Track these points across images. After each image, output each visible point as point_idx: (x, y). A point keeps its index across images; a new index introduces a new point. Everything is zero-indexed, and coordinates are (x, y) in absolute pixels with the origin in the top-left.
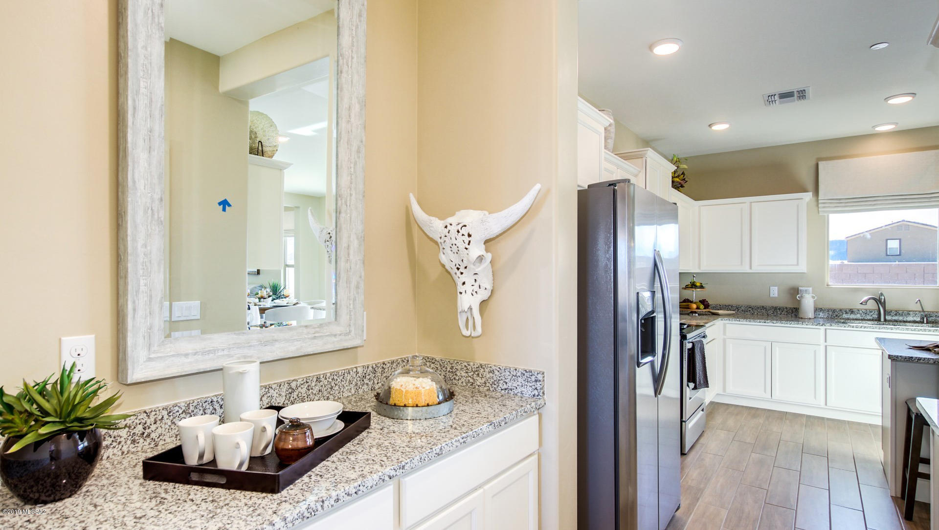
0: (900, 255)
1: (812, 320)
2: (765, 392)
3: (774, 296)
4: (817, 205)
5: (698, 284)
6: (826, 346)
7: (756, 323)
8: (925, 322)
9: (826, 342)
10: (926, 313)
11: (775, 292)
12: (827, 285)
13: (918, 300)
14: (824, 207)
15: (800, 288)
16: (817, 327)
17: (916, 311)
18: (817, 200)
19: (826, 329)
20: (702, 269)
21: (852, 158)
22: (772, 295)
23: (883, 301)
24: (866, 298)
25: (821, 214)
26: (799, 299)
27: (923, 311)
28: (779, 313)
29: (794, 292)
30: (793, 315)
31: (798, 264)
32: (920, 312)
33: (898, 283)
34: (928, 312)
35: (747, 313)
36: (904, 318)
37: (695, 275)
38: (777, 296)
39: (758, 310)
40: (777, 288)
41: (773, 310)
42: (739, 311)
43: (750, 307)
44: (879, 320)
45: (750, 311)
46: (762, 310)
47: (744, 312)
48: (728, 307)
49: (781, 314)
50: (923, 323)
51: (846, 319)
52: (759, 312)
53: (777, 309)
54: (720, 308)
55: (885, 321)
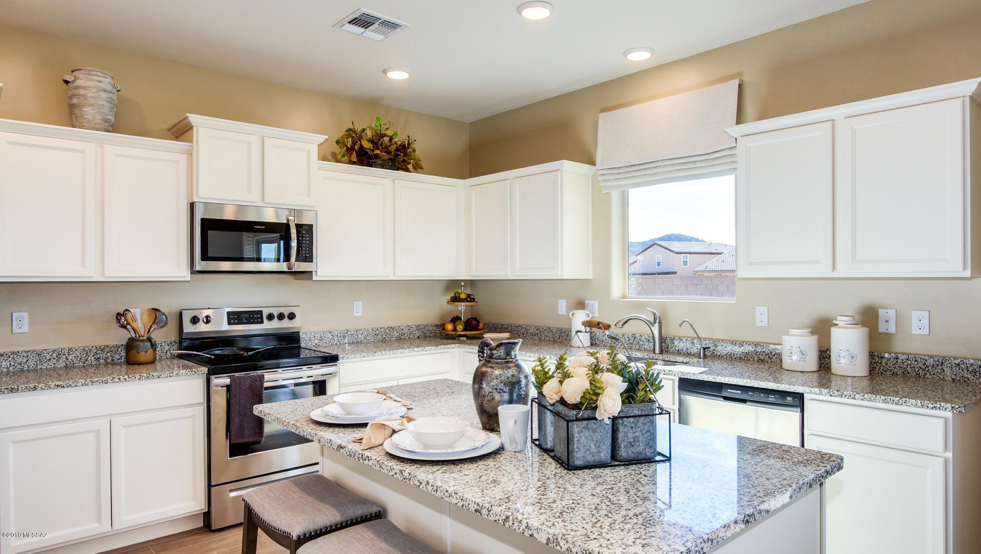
5: (463, 296)
8: (702, 357)
11: (563, 307)
14: (604, 181)
15: (586, 302)
21: (632, 105)
22: (560, 313)
24: (623, 318)
25: (604, 191)
26: (571, 318)
27: (699, 338)
28: (564, 337)
35: (535, 337)
36: (687, 349)
37: (463, 284)
38: (565, 314)
39: (546, 334)
40: (565, 300)
41: (559, 333)
42: (528, 334)
43: (538, 329)
44: (654, 351)
45: (538, 334)
46: (548, 333)
47: (532, 336)
48: (518, 329)
49: (566, 340)
50: (699, 357)
51: (629, 349)
52: (546, 337)
53: (563, 332)
54: (511, 330)
55: (661, 352)
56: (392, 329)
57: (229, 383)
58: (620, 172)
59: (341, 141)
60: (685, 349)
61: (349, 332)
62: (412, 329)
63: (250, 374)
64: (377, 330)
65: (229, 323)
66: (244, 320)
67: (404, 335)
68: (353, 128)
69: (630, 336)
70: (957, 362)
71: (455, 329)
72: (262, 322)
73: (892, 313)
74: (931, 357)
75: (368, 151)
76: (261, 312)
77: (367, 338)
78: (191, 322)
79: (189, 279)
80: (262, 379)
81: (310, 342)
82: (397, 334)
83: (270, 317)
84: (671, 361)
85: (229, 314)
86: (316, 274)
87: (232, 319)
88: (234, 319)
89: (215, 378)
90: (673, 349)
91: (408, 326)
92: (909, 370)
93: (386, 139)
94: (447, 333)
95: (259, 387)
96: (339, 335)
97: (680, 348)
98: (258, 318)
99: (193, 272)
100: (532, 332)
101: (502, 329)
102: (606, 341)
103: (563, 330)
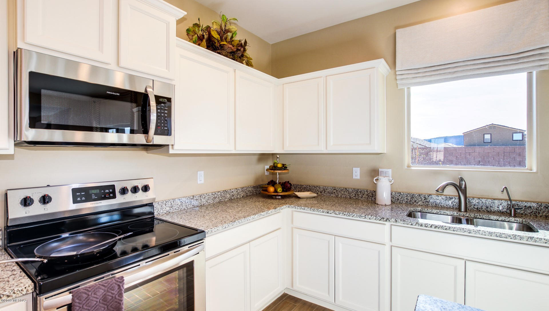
0: (491, 142)
2: (329, 294)
4: (395, 78)
5: (279, 166)
6: (391, 247)
8: (513, 216)
9: (391, 241)
10: (514, 202)
11: (357, 174)
12: (407, 167)
13: (504, 187)
14: (402, 79)
15: (380, 170)
17: (501, 200)
18: (395, 71)
19: (391, 225)
20: (285, 149)
21: (429, 21)
22: (354, 177)
23: (463, 186)
24: (441, 184)
25: (400, 87)
26: (375, 182)
27: (510, 200)
28: (360, 196)
29: (374, 173)
31: (370, 143)
32: (506, 200)
34: (515, 201)
35: (332, 195)
36: (487, 208)
37: (278, 156)
38: (359, 178)
39: (342, 193)
40: (359, 168)
41: (355, 192)
42: (326, 192)
43: (335, 189)
44: (460, 210)
45: (335, 193)
46: (345, 192)
47: (330, 194)
48: (317, 188)
49: (362, 198)
50: (510, 215)
51: (425, 206)
52: (343, 195)
53: (359, 192)
54: (310, 189)
55: (466, 211)
56: (225, 191)
57: (70, 302)
58: (418, 72)
59: (192, 30)
60: (484, 208)
61: (194, 198)
62: (239, 191)
63: (103, 278)
64: (215, 194)
65: (75, 201)
66: (94, 197)
67: (233, 196)
68: (199, 23)
69: (426, 196)
71: (276, 191)
72: (114, 197)
75: (216, 41)
76: (113, 187)
77: (208, 201)
78: (21, 203)
79: (12, 152)
80: (121, 285)
81: (162, 210)
82: (229, 196)
83: (124, 191)
85: (75, 191)
86: (173, 148)
87: (79, 196)
88: (81, 196)
89: (46, 298)
90: (472, 207)
91: (237, 189)
93: (230, 34)
94: (270, 194)
95: (117, 296)
96: (186, 201)
97: (479, 207)
98: (110, 193)
99: (18, 144)
100: (330, 191)
101: (301, 188)
102: (402, 199)
103: (359, 190)
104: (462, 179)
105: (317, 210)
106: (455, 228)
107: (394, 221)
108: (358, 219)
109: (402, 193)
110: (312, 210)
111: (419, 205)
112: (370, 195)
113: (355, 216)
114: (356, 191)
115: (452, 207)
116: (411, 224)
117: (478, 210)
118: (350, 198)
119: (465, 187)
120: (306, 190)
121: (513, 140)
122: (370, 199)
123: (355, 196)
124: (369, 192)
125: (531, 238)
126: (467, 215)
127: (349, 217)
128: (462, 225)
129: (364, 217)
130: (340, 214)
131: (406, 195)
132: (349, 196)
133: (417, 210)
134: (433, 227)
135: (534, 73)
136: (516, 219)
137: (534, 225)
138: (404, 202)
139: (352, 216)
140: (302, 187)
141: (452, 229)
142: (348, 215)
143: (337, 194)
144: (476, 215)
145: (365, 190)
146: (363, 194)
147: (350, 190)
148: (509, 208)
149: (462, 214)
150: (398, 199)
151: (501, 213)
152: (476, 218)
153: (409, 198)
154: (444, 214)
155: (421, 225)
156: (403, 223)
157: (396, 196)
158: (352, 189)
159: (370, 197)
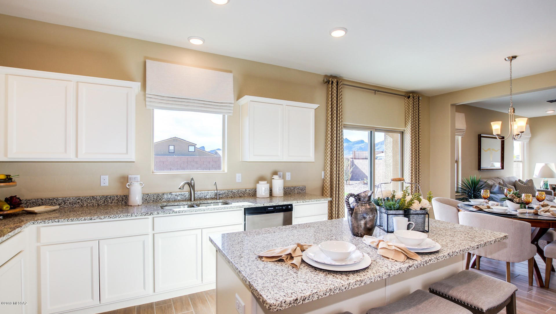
0: (174, 153)
1: (140, 207)
2: (93, 298)
3: (104, 185)
4: (145, 100)
6: (154, 234)
7: (80, 222)
9: (153, 230)
10: (218, 191)
11: (105, 181)
12: (152, 173)
14: (150, 102)
15: (129, 176)
16: (145, 217)
17: (212, 191)
18: (145, 95)
19: (154, 217)
20: (9, 156)
23: (193, 184)
24: (182, 184)
26: (128, 187)
28: (110, 202)
29: (124, 180)
30: (123, 202)
31: (127, 153)
32: (215, 190)
33: (200, 169)
35: (75, 205)
36: (205, 196)
38: (108, 185)
39: (88, 201)
40: (108, 176)
41: (104, 199)
42: (66, 203)
43: (79, 199)
44: (191, 200)
45: (79, 202)
46: (92, 200)
47: (72, 204)
48: (53, 201)
49: (112, 203)
50: (217, 199)
51: (168, 201)
52: (89, 203)
53: (108, 198)
54: (42, 203)
55: (194, 200)
60: (203, 197)
69: (168, 194)
70: (298, 187)
73: (281, 173)
74: (292, 187)
84: (205, 203)
90: (198, 197)
92: (287, 192)
97: (201, 197)
100: (72, 201)
101: (28, 204)
102: (149, 199)
103: (109, 197)
104: (192, 179)
105: (76, 220)
106: (196, 210)
107: (157, 213)
108: (125, 218)
109: (149, 194)
110: (70, 221)
111: (163, 202)
112: (120, 200)
113: (122, 216)
114: (105, 197)
115: (185, 200)
116: (169, 213)
117: (200, 199)
118: (98, 205)
119: (194, 185)
120: (35, 204)
121: (189, 151)
122: (120, 203)
123: (103, 203)
124: (119, 197)
125: (231, 207)
126: (196, 203)
127: (115, 219)
128: (200, 207)
129: (130, 216)
130: (105, 218)
131: (152, 196)
132: (96, 204)
133: (164, 205)
134: (184, 212)
135: (226, 116)
136: (220, 200)
137: (229, 201)
138: (151, 201)
139: (118, 217)
140: (28, 201)
141: (195, 211)
142: (114, 218)
143: (81, 204)
144: (201, 201)
145: (115, 196)
146: (113, 200)
147: (98, 198)
148: (216, 195)
149: (193, 202)
150: (146, 200)
151: (212, 199)
152: (201, 204)
153: (155, 197)
154: (182, 204)
155: (176, 213)
156: (163, 213)
157: (145, 198)
158: (101, 196)
159: (120, 201)
